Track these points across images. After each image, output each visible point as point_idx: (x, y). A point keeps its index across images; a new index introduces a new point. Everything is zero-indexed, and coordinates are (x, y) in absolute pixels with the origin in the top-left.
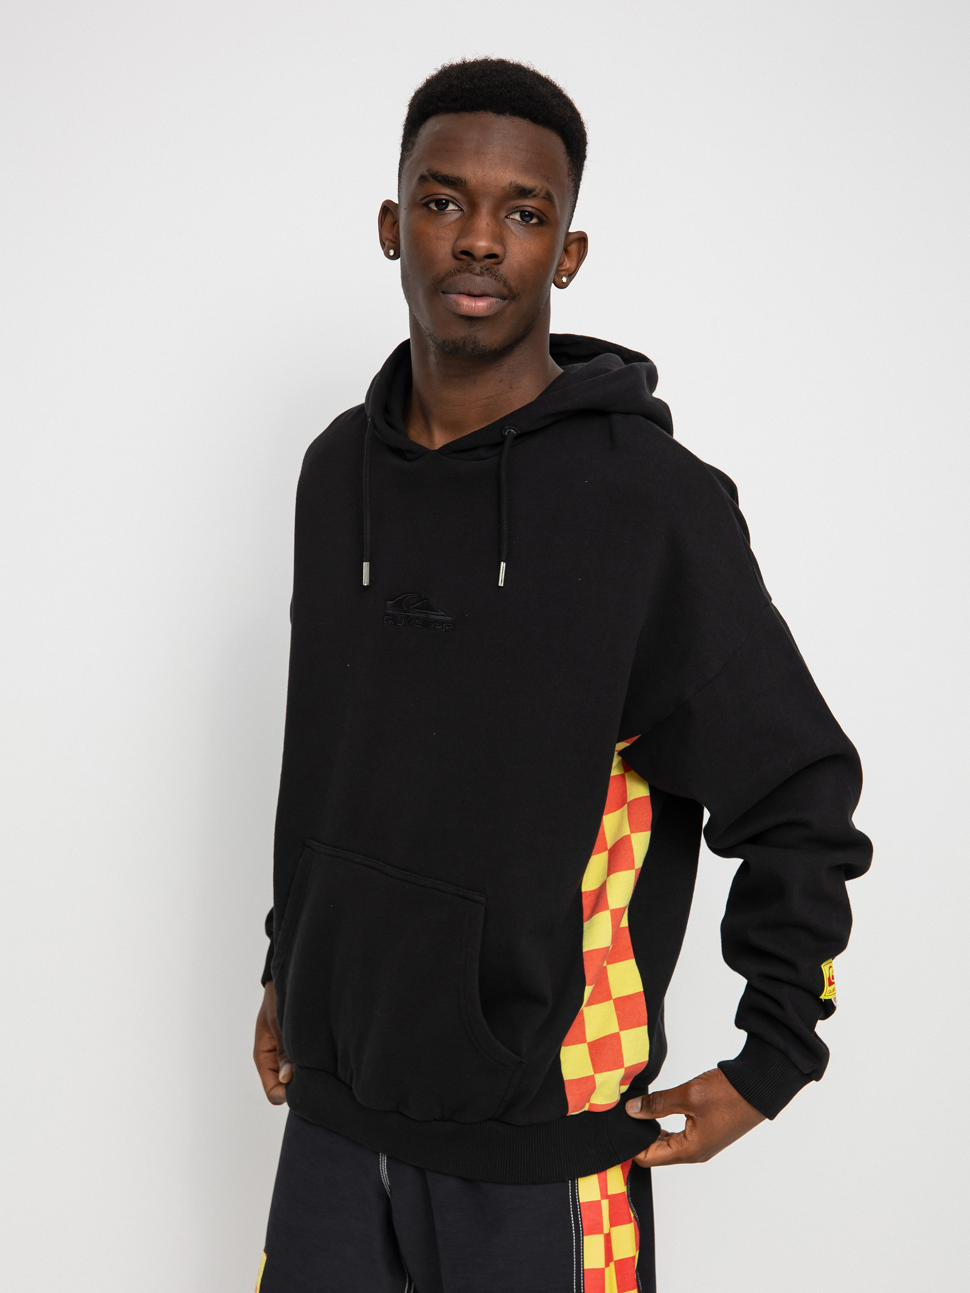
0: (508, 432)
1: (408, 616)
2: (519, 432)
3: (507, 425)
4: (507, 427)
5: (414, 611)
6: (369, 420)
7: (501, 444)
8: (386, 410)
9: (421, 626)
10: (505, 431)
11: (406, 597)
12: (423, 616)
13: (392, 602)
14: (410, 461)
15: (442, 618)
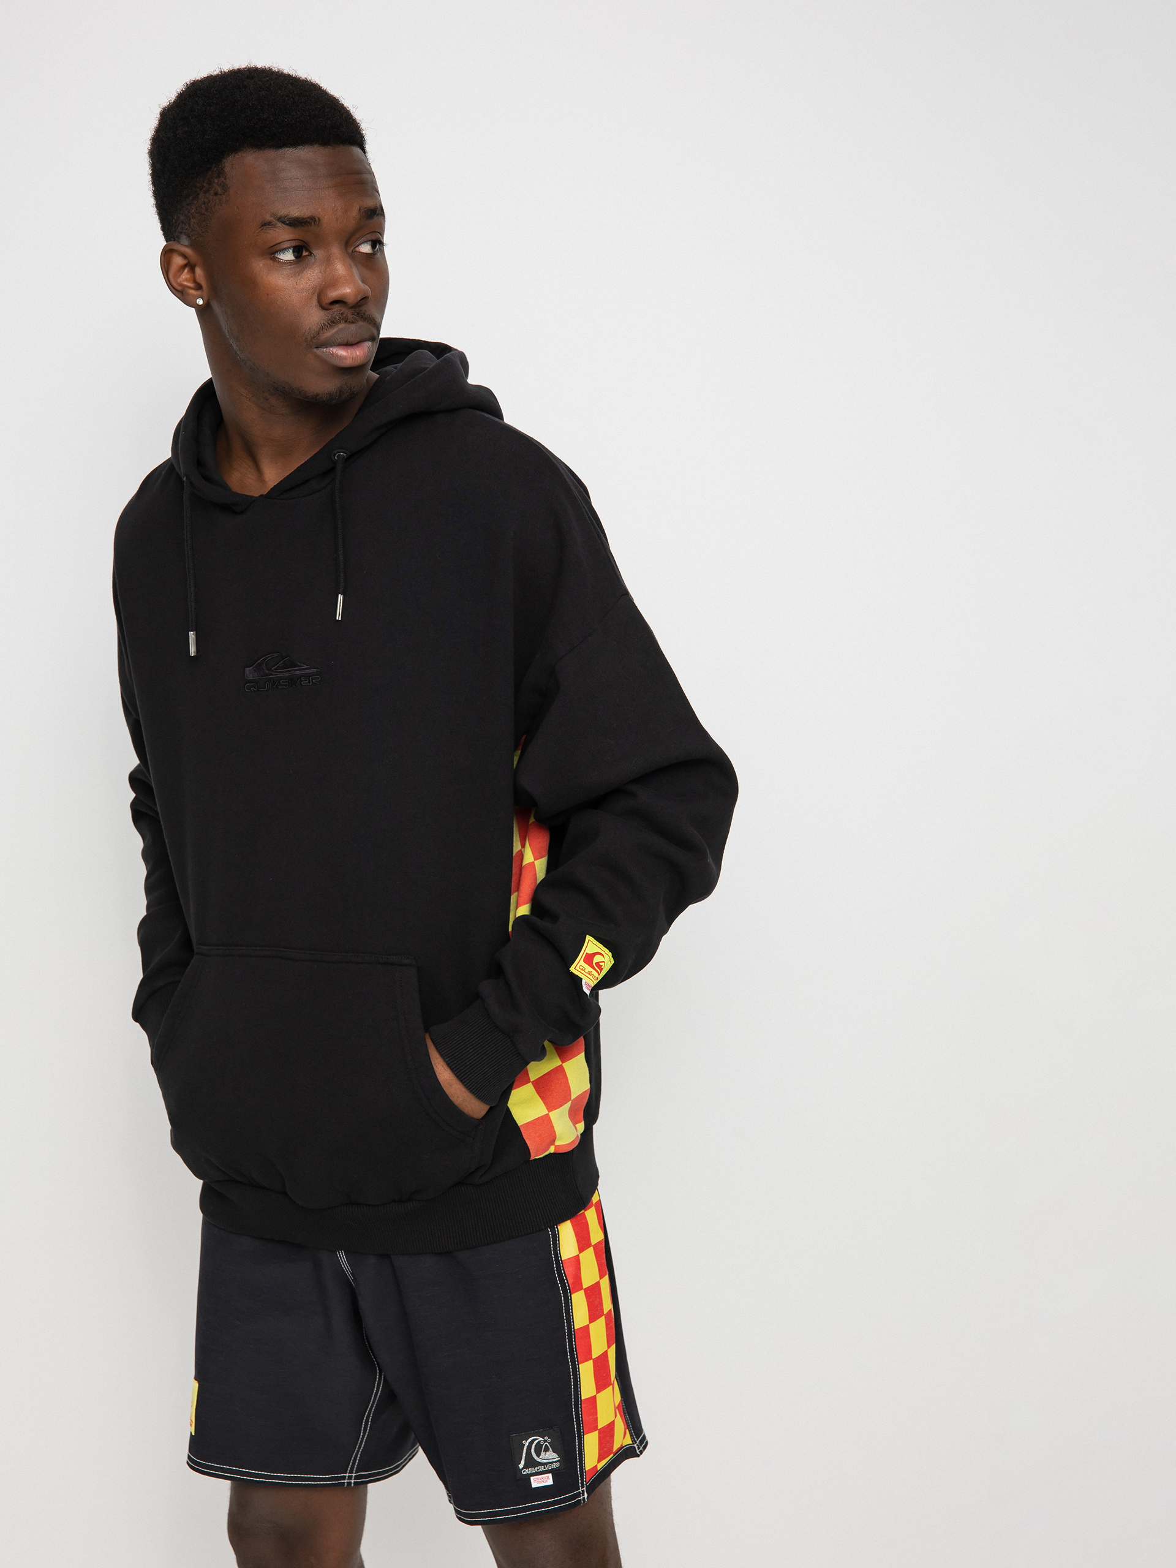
0: (338, 457)
1: (271, 678)
2: (349, 454)
3: (335, 450)
4: (335, 452)
5: (277, 672)
6: (185, 479)
7: (332, 469)
8: (200, 463)
9: (286, 685)
10: (335, 454)
11: (265, 659)
12: (287, 674)
13: (251, 668)
14: (241, 513)
15: (306, 671)
